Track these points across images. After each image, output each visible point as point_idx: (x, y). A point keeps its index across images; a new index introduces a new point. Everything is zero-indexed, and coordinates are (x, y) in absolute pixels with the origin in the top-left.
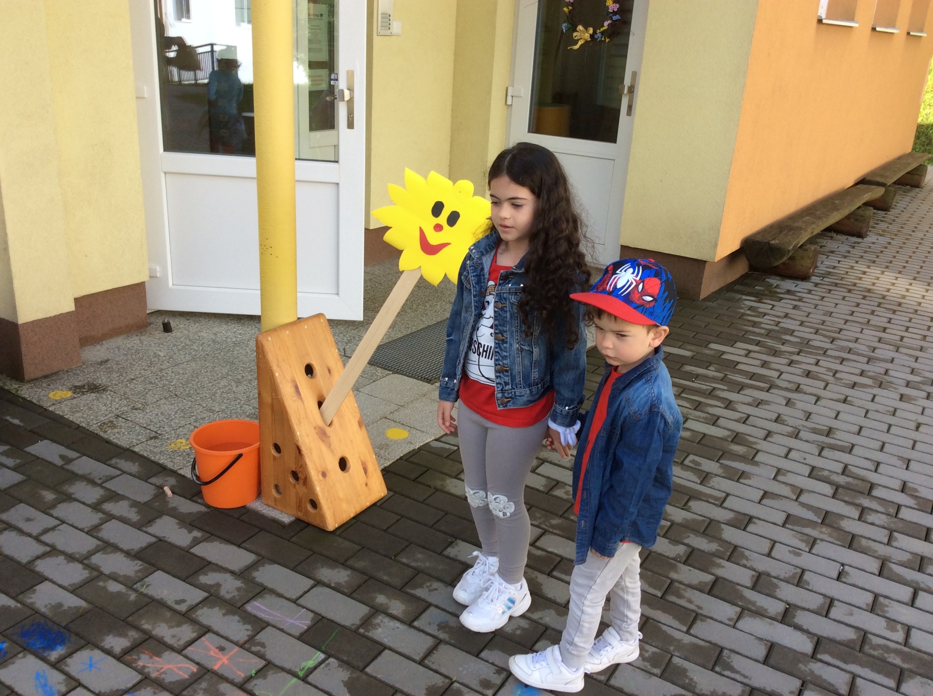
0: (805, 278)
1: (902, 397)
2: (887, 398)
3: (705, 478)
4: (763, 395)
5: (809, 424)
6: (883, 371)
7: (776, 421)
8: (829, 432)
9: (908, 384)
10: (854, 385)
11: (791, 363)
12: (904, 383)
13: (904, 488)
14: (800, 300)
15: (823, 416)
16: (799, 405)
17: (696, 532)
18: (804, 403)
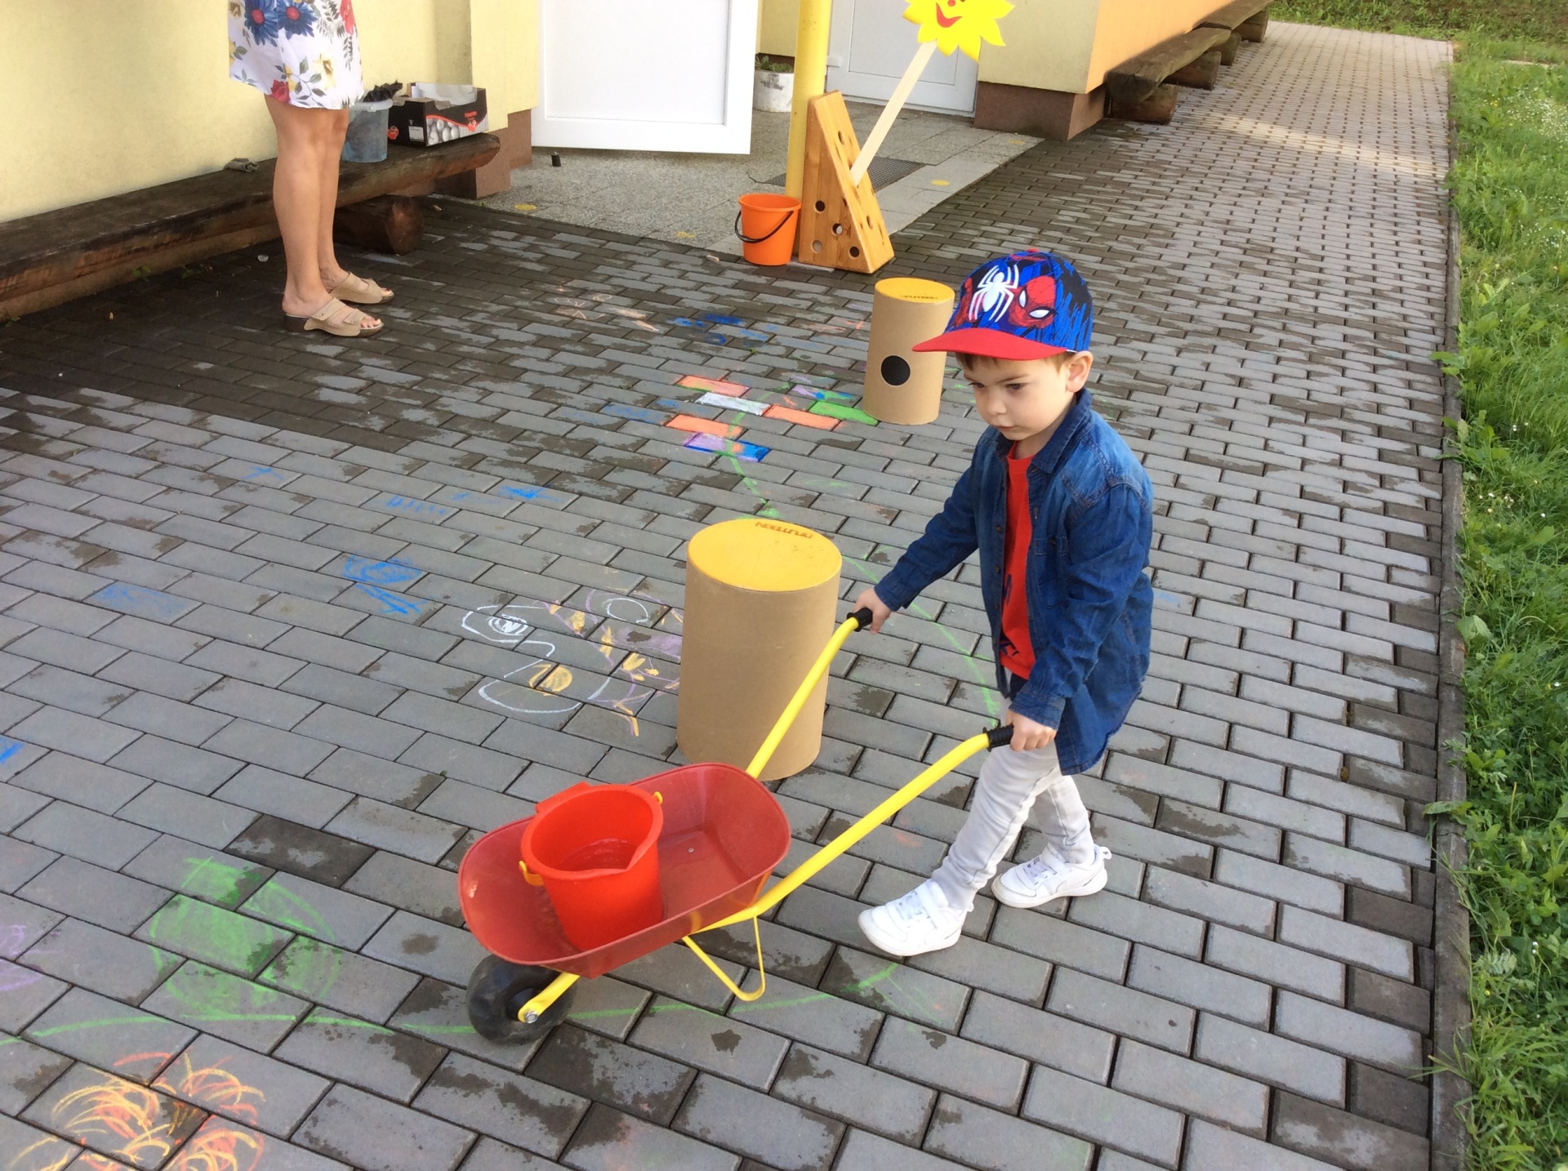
0: (1164, 121)
1: (1283, 202)
2: (1271, 204)
3: (1139, 247)
4: (1164, 202)
5: (1208, 218)
6: (1263, 187)
7: (1181, 216)
8: (1228, 222)
9: (1287, 195)
10: (1240, 195)
11: (1178, 183)
12: (1283, 194)
13: (1297, 249)
14: (1167, 140)
15: (1220, 212)
16: (1196, 207)
17: (1147, 271)
18: (1200, 206)
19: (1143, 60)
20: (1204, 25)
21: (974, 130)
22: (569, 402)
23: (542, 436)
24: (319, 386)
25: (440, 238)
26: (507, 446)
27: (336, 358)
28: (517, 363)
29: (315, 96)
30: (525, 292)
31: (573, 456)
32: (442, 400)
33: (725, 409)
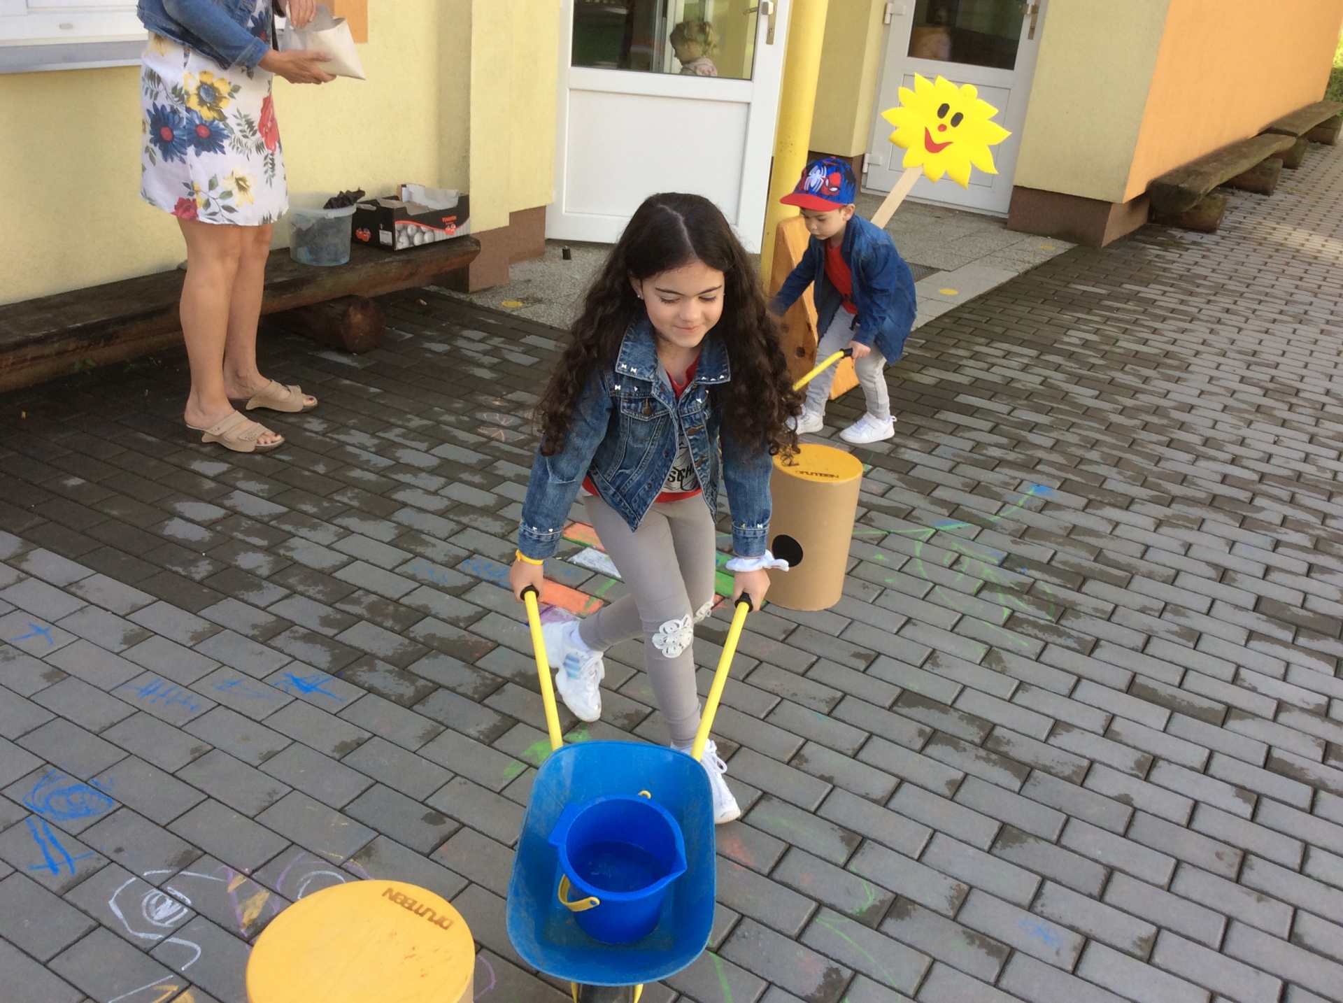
0: (1210, 230)
1: (1322, 332)
2: (1308, 333)
3: (1146, 380)
4: (1187, 325)
5: (1233, 347)
6: (1302, 311)
7: (1203, 344)
8: (1254, 353)
9: (1328, 322)
10: (1274, 321)
11: (1209, 302)
12: (1324, 321)
13: (1328, 393)
14: (1209, 250)
15: (1247, 341)
16: (1222, 333)
17: (1147, 412)
18: (1226, 332)
19: (1191, 170)
20: (1271, 131)
21: (1006, 231)
22: (428, 552)
23: (373, 598)
24: (174, 514)
25: (409, 336)
26: (326, 611)
27: (214, 479)
28: (400, 496)
29: (224, 212)
30: (458, 405)
31: (392, 630)
32: (294, 542)
33: (597, 573)
